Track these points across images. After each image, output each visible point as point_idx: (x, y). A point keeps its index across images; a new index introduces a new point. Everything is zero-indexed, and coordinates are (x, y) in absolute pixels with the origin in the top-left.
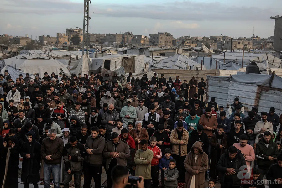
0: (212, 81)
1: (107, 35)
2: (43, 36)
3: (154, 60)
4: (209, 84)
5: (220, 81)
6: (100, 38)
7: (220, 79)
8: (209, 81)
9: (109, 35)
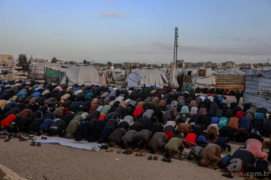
0: (248, 78)
1: (197, 63)
2: (164, 64)
3: (218, 72)
4: (246, 79)
5: (253, 77)
6: (194, 65)
7: (253, 76)
8: (246, 78)
9: (199, 63)
